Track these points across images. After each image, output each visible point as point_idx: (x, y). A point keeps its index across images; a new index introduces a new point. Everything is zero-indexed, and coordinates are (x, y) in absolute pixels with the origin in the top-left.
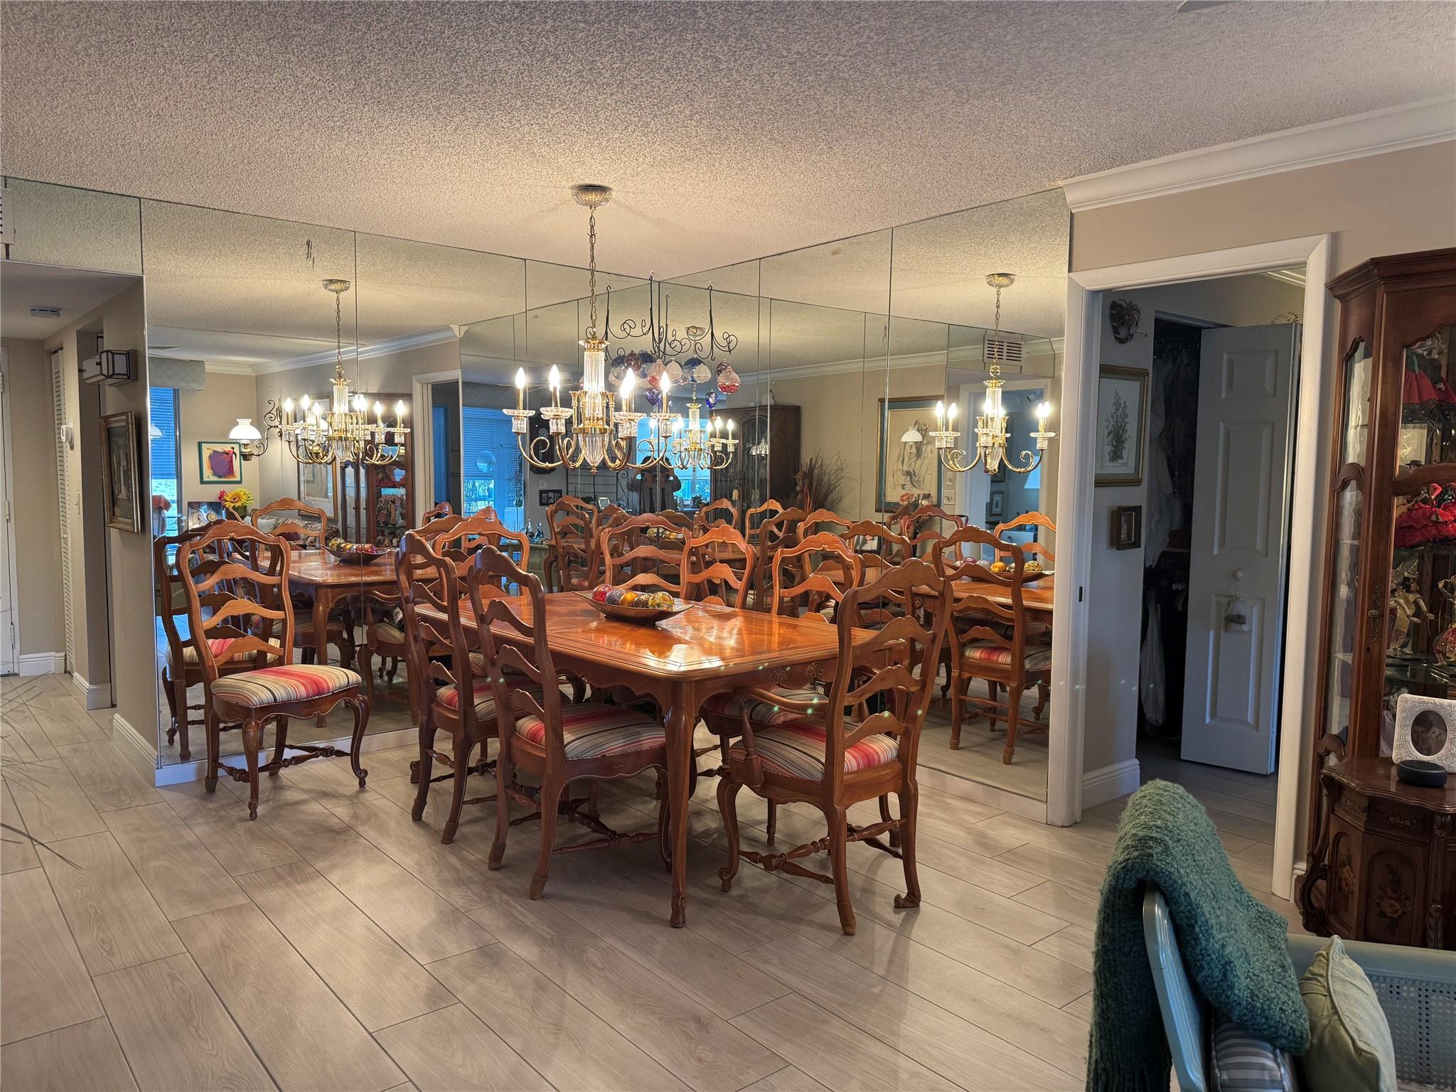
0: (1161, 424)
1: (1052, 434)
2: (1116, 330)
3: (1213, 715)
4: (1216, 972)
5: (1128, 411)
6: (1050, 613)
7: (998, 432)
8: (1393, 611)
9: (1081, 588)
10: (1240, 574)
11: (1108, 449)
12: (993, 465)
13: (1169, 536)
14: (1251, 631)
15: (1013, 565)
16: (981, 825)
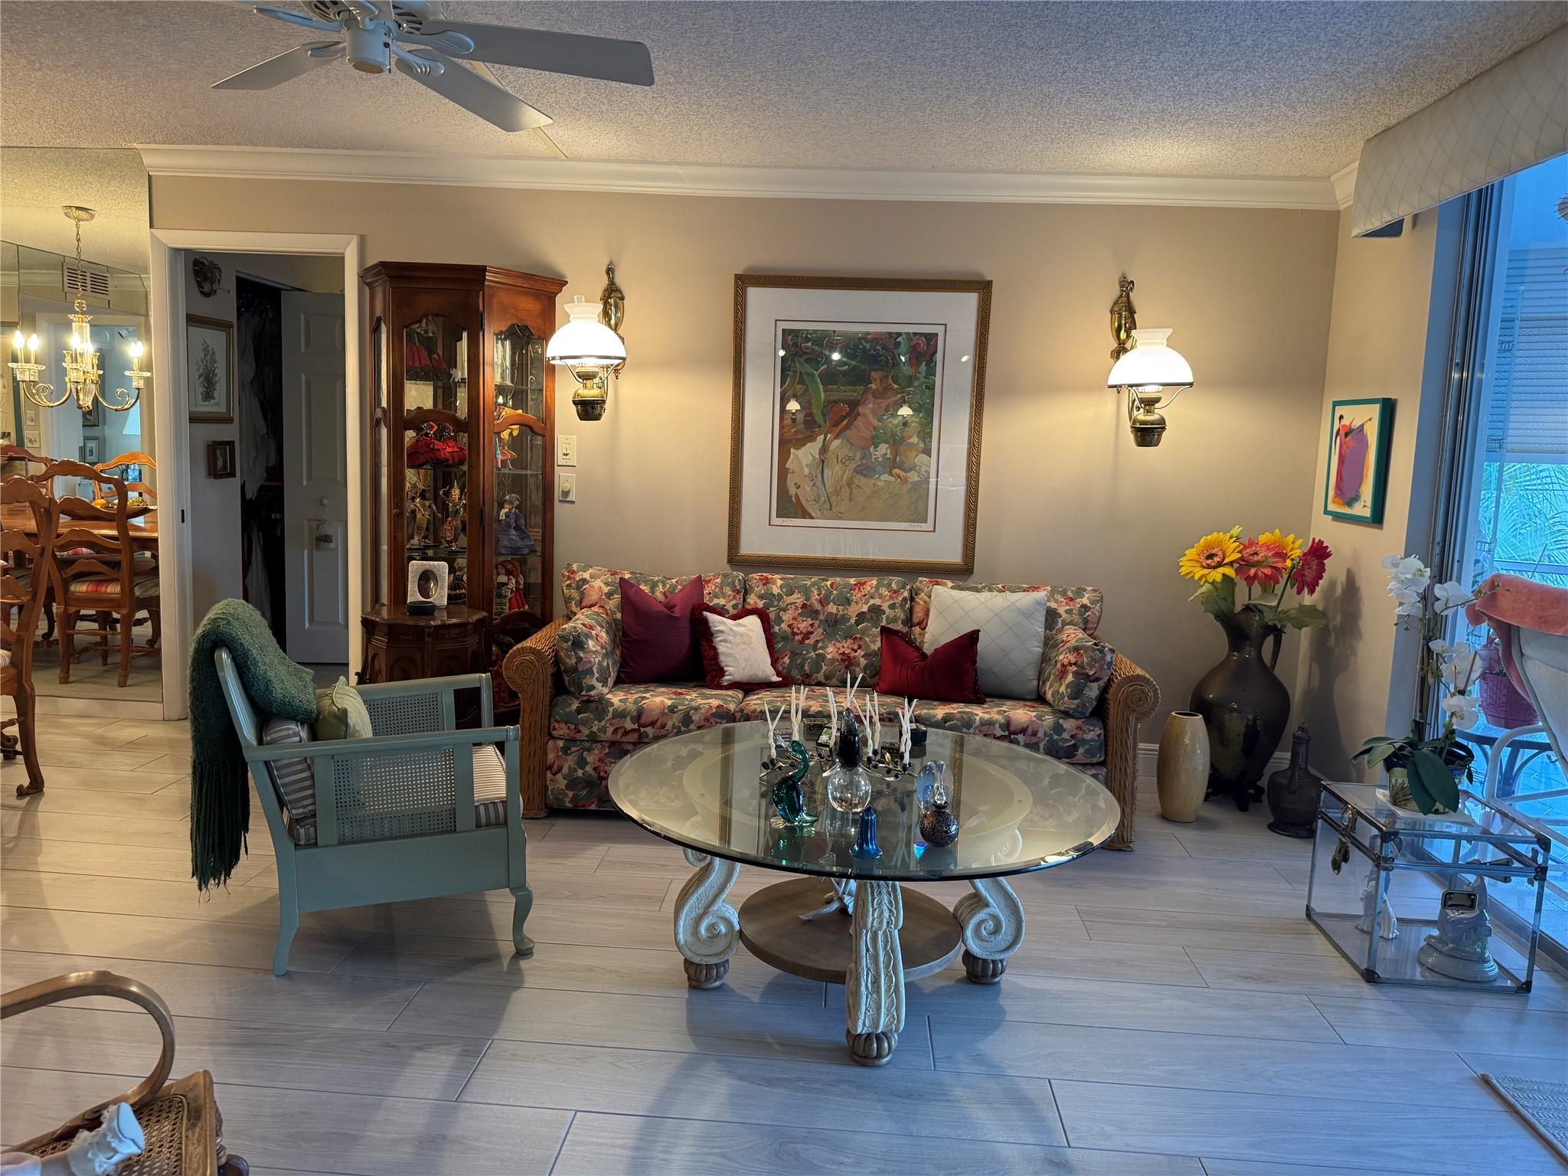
0: (250, 372)
1: (148, 374)
2: (200, 285)
3: (311, 620)
4: (262, 686)
5: (216, 357)
6: (156, 540)
7: (89, 368)
8: (413, 512)
9: (183, 511)
10: (325, 501)
11: (200, 390)
12: (87, 401)
13: (266, 471)
14: (337, 548)
15: (117, 501)
16: (99, 731)
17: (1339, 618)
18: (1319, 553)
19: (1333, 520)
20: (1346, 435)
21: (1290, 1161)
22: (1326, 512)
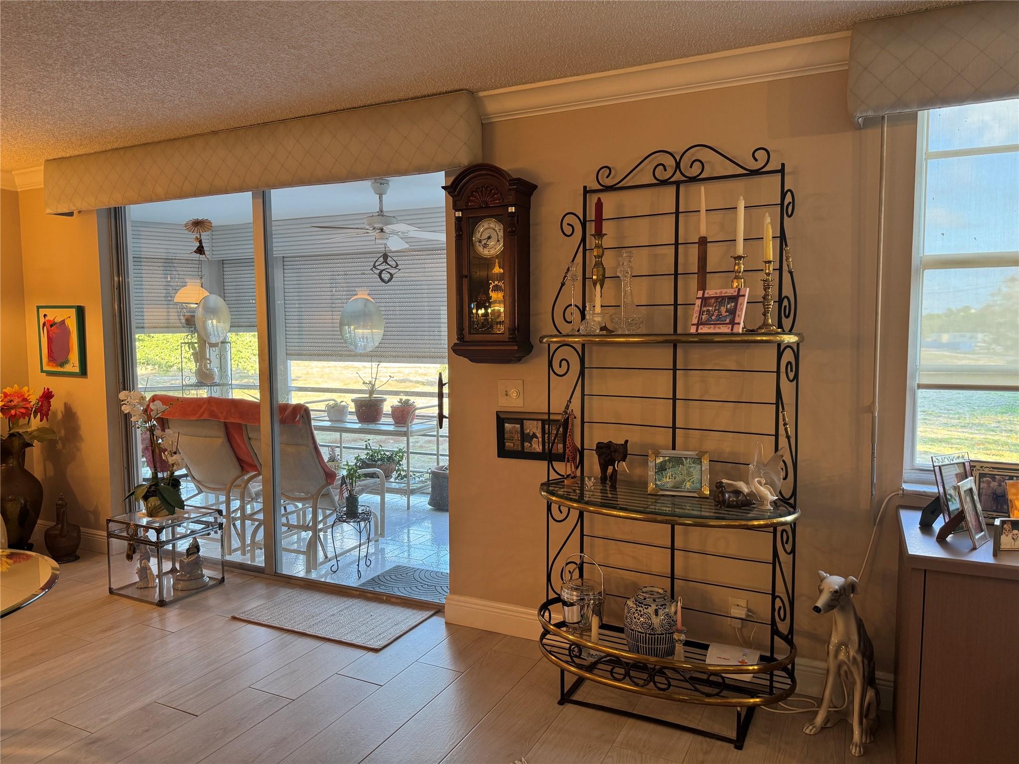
17: (63, 432)
18: (47, 396)
19: (46, 376)
20: (51, 326)
21: (191, 681)
22: (42, 371)
